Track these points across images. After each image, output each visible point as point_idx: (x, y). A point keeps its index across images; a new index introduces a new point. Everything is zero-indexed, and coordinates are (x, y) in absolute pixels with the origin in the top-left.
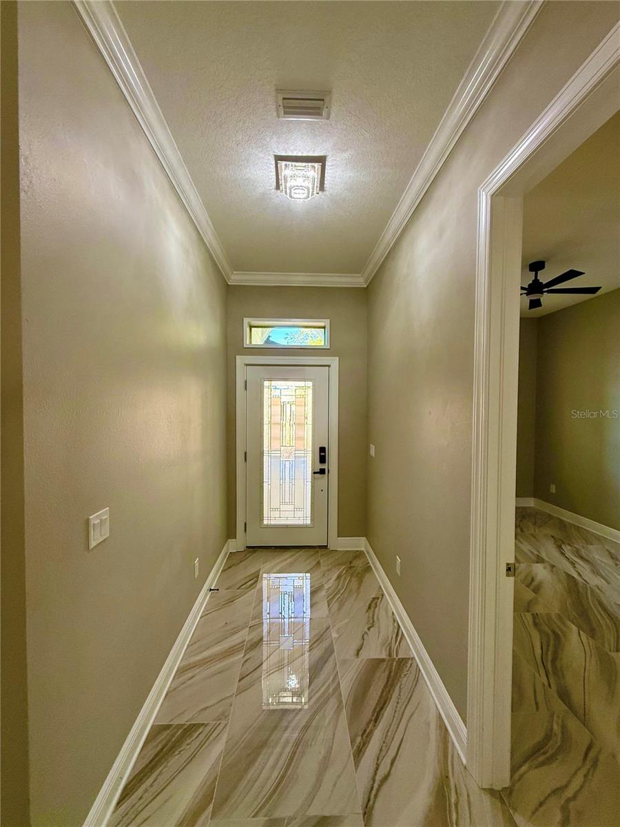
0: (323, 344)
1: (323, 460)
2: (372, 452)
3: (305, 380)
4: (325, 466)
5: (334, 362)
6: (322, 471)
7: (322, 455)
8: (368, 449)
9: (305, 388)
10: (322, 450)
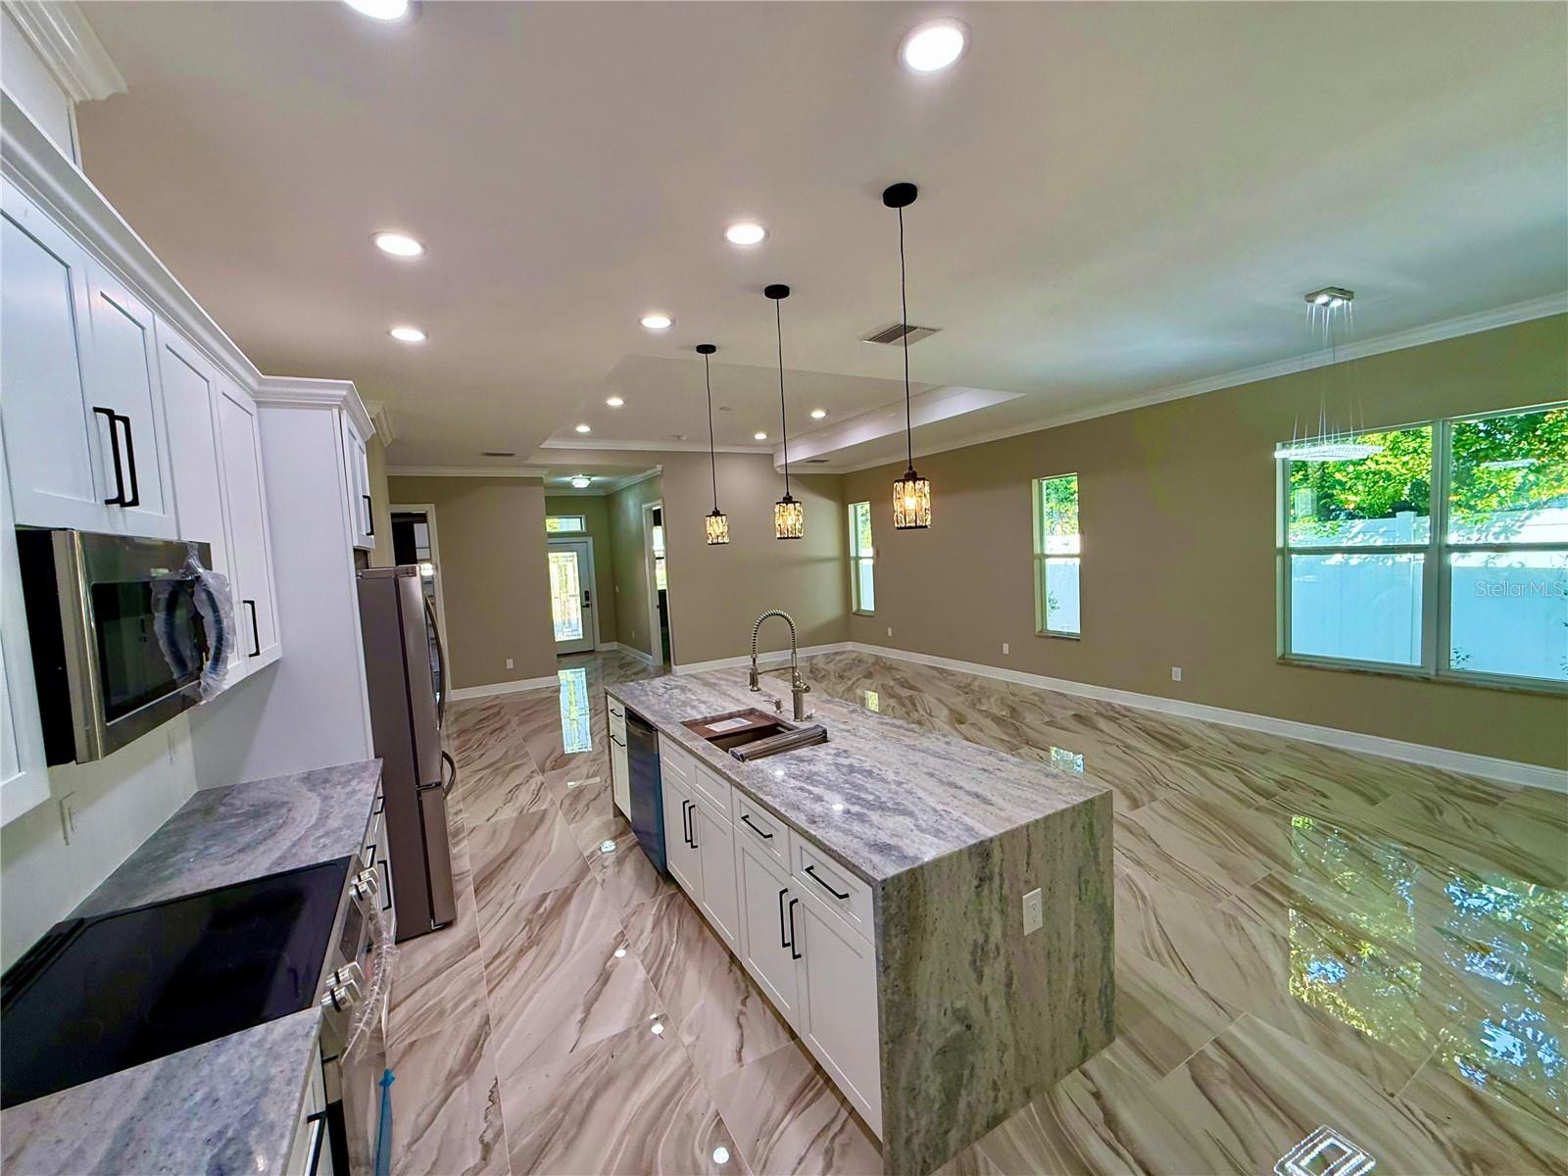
0: (579, 529)
1: (587, 599)
2: (617, 590)
3: (572, 551)
4: (589, 602)
5: (590, 540)
6: (587, 606)
7: (586, 596)
8: (615, 589)
9: (573, 556)
10: (587, 592)
